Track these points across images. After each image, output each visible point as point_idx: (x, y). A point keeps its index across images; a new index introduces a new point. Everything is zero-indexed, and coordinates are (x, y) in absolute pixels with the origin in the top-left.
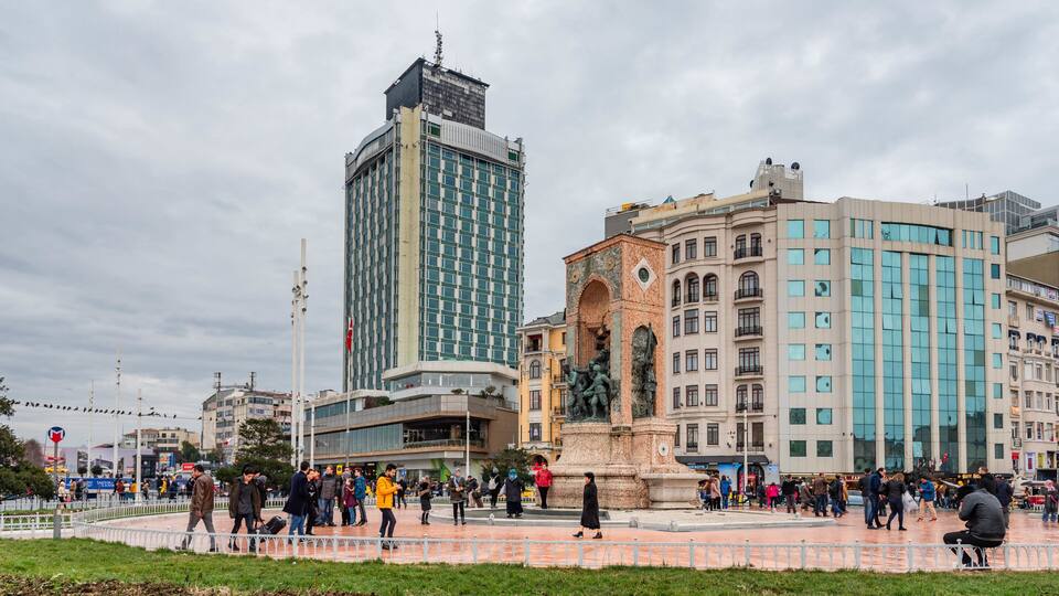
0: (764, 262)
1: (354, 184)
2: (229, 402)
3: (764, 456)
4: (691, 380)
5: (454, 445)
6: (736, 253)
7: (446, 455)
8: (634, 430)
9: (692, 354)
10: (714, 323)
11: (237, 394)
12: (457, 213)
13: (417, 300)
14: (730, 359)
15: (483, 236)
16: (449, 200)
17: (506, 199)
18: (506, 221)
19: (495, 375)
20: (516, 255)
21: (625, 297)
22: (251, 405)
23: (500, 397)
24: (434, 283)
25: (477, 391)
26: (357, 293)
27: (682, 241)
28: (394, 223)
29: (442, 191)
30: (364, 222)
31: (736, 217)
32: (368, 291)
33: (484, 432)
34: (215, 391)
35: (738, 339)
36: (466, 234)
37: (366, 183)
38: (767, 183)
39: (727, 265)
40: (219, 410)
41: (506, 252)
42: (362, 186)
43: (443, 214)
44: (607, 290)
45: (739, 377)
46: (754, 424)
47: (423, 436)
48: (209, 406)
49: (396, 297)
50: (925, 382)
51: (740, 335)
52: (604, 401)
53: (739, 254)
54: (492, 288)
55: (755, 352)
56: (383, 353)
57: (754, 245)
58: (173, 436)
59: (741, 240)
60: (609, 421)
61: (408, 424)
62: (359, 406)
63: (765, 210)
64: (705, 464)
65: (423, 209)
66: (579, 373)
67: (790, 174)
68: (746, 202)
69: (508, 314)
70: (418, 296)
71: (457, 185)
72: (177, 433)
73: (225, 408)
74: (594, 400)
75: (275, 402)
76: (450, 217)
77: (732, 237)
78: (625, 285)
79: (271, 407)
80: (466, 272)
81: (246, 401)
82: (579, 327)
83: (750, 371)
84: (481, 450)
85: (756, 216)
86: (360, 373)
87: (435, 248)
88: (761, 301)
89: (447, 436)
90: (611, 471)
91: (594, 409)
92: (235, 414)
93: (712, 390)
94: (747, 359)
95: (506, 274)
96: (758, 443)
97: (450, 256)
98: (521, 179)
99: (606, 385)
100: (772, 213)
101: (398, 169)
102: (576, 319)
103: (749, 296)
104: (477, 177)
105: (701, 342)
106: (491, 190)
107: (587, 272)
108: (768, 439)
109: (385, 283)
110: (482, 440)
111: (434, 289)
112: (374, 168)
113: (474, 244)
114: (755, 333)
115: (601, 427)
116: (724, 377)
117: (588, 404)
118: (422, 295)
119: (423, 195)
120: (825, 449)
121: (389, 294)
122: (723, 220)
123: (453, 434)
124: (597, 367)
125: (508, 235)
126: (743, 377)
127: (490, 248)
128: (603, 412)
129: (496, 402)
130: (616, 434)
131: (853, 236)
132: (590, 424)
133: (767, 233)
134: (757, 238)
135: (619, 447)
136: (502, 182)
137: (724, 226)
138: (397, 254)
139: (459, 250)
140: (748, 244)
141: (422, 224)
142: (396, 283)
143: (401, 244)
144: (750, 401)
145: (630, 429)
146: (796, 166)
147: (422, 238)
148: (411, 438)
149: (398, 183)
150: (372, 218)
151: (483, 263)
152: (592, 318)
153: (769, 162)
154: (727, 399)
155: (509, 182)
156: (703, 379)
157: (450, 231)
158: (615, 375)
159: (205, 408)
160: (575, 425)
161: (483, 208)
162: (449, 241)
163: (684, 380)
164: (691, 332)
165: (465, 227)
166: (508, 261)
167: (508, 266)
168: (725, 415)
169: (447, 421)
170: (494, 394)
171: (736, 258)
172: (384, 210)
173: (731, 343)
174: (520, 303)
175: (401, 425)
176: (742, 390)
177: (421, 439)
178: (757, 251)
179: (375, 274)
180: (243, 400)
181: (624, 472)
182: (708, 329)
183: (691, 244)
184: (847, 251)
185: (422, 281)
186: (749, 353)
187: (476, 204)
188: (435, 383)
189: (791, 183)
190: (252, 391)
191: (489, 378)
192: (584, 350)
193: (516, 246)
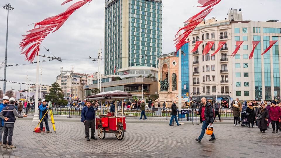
0: (228, 40)
1: (108, 8)
2: (66, 77)
3: (229, 96)
4: (208, 74)
5: (139, 92)
6: (220, 37)
7: (137, 95)
8: (172, 93)
9: (208, 66)
10: (214, 57)
11: (68, 74)
12: (140, 18)
13: (128, 46)
14: (219, 68)
15: (149, 24)
16: (138, 14)
17: (156, 12)
18: (156, 19)
19: (152, 71)
20: (159, 30)
21: (170, 68)
22: (73, 78)
23: (154, 77)
24: (133, 41)
25: (146, 76)
26: (109, 43)
27: (205, 34)
28: (120, 22)
29: (136, 11)
30: (111, 21)
31: (220, 27)
32: (112, 43)
33: (148, 88)
34: (61, 73)
35: (221, 62)
36: (143, 24)
37: (111, 9)
38: (231, 15)
39: (217, 41)
40: (62, 79)
41: (156, 29)
42: (110, 9)
43: (136, 18)
44: (167, 66)
45: (221, 73)
46: (226, 86)
47: (130, 89)
48: (59, 78)
49: (121, 45)
50: (278, 74)
51: (222, 61)
52: (167, 87)
53: (221, 38)
54: (152, 41)
55: (226, 65)
56: (117, 62)
57: (225, 35)
58: (45, 87)
59: (221, 33)
60: (168, 91)
61: (126, 86)
62: (110, 80)
63: (228, 25)
64: (212, 98)
65: (129, 17)
66: (162, 82)
67: (238, 12)
68: (223, 23)
69: (157, 49)
70: (128, 44)
71: (140, 9)
72: (46, 87)
73: (64, 79)
74: (165, 87)
75: (81, 77)
76: (138, 19)
77: (219, 32)
78: (170, 66)
79: (79, 78)
80: (143, 36)
81: (71, 77)
82: (163, 72)
83: (224, 70)
84: (148, 93)
85: (225, 27)
86: (110, 69)
87: (133, 29)
88: (227, 51)
89: (137, 89)
90: (167, 101)
91: (165, 89)
92: (68, 81)
93: (214, 77)
94: (224, 67)
95: (156, 36)
96: (227, 92)
97: (138, 32)
98: (161, 5)
99: (167, 84)
100: (230, 26)
101: (122, 5)
102: (162, 71)
103: (224, 49)
104: (146, 6)
105: (210, 63)
106: (151, 10)
107: (164, 62)
108: (230, 91)
109: (118, 40)
110: (148, 90)
111: (133, 42)
112: (114, 4)
113: (146, 27)
114: (226, 60)
115: (166, 92)
116: (217, 73)
117: (164, 88)
118: (129, 44)
119: (129, 13)
120: (247, 94)
121: (119, 44)
122: (216, 28)
123: (139, 89)
124: (165, 81)
125: (157, 23)
126: (222, 73)
127: (151, 28)
128: (166, 89)
129: (152, 79)
130: (169, 94)
131: (254, 32)
132: (164, 92)
133: (229, 32)
134: (226, 33)
135: (169, 96)
136: (155, 7)
137: (216, 29)
138: (121, 31)
139: (141, 30)
140: (224, 35)
141: (129, 22)
142: (121, 40)
143: (123, 28)
144: (225, 80)
145: (171, 93)
146: (240, 10)
147: (129, 26)
148: (126, 90)
149: (122, 9)
150: (113, 20)
151: (149, 33)
152: (165, 71)
153: (232, 9)
154: (218, 79)
155: (157, 7)
156: (211, 73)
157: (138, 23)
158: (169, 83)
159: (57, 79)
160: (161, 92)
161: (149, 16)
162: (138, 27)
163: (206, 74)
164: (207, 60)
165: (143, 22)
166: (157, 32)
167: (157, 33)
168: (217, 84)
169: (137, 85)
170: (152, 76)
171: (220, 39)
172: (118, 9)
173: (219, 63)
174: (161, 45)
175: (124, 86)
176: (222, 76)
177: (129, 90)
178: (226, 37)
179: (115, 37)
180: (70, 76)
181: (169, 101)
182: (212, 59)
183: (207, 35)
184: (252, 37)
185: (129, 40)
186: (224, 66)
187: (146, 14)
188: (134, 73)
189: (238, 15)
190: (72, 73)
191: (150, 71)
192: (164, 77)
193: (160, 27)
